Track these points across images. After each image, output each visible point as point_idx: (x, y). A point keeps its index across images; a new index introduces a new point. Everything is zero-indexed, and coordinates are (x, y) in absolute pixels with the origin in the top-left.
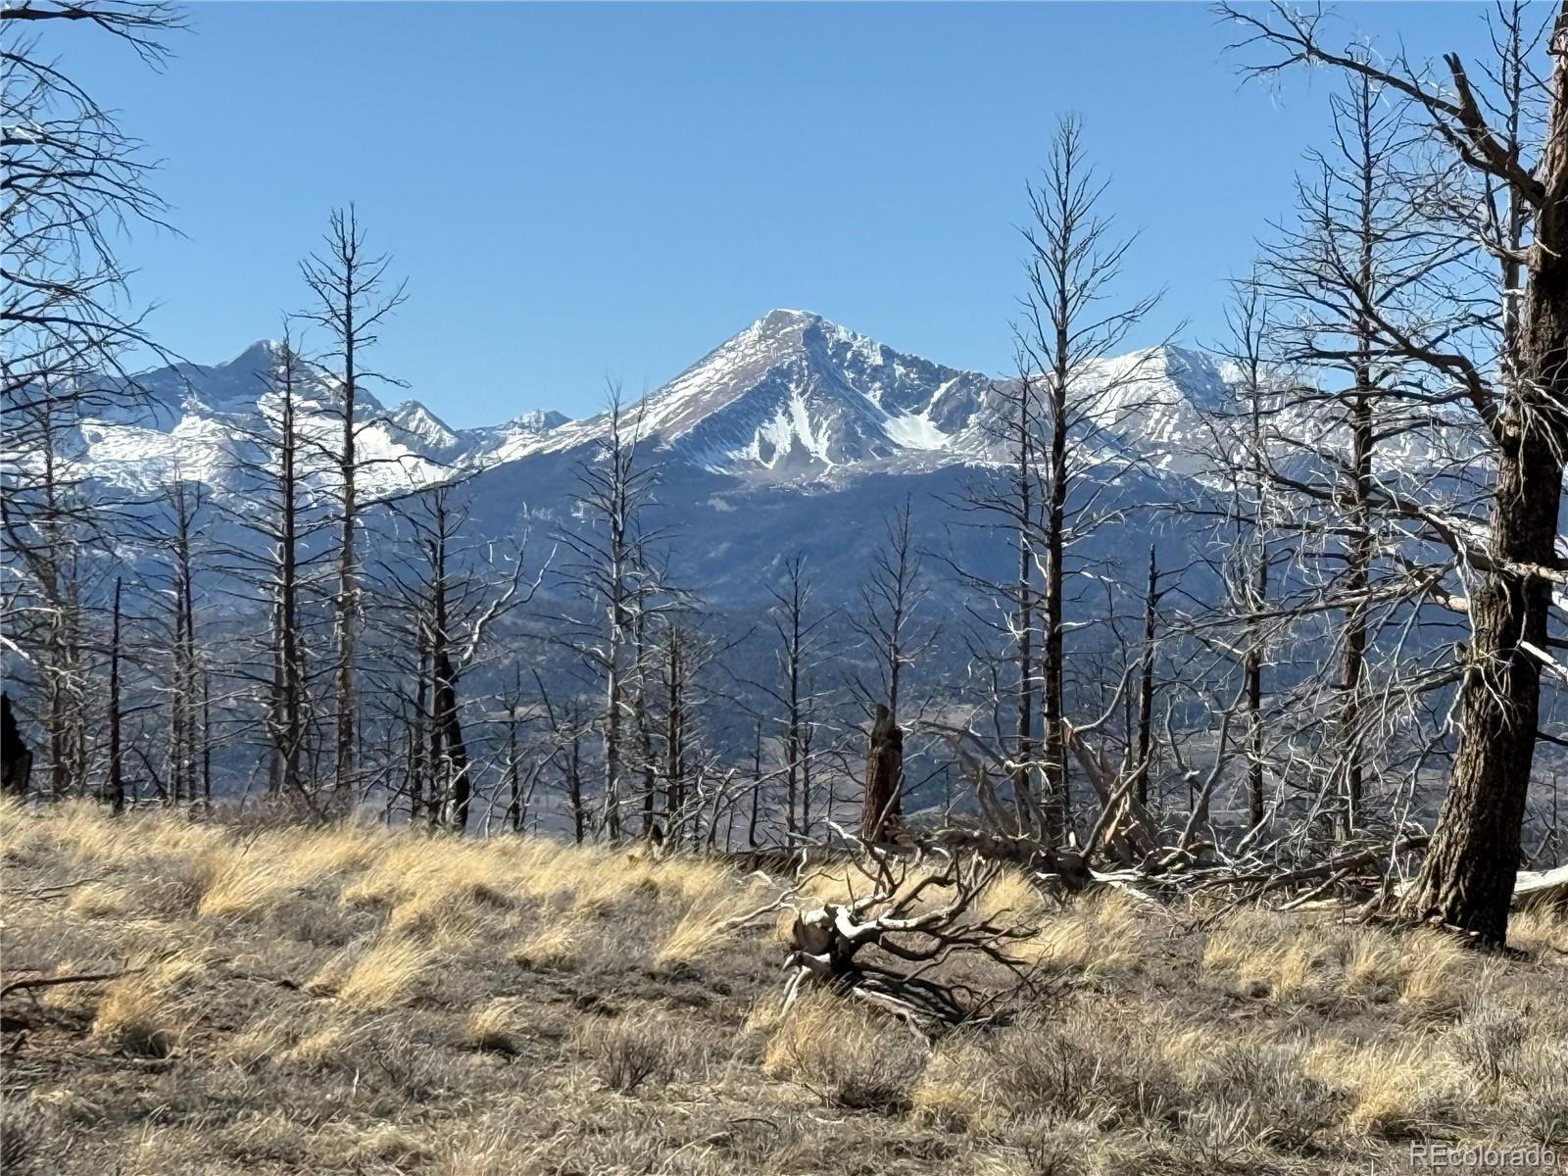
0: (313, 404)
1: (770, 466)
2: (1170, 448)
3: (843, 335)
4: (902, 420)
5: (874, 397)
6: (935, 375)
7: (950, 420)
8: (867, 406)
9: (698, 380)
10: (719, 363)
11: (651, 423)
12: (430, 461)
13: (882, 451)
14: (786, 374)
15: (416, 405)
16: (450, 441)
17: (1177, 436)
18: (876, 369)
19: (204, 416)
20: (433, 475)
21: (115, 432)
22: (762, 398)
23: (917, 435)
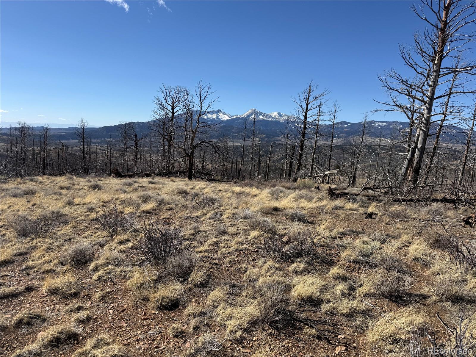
0: (222, 113)
1: (252, 119)
3: (257, 110)
7: (263, 116)
8: (258, 115)
9: (247, 113)
11: (244, 116)
13: (259, 118)
14: (253, 113)
15: (229, 114)
16: (231, 116)
17: (278, 118)
18: (259, 113)
19: (215, 114)
21: (209, 115)
22: (251, 114)
23: (261, 117)
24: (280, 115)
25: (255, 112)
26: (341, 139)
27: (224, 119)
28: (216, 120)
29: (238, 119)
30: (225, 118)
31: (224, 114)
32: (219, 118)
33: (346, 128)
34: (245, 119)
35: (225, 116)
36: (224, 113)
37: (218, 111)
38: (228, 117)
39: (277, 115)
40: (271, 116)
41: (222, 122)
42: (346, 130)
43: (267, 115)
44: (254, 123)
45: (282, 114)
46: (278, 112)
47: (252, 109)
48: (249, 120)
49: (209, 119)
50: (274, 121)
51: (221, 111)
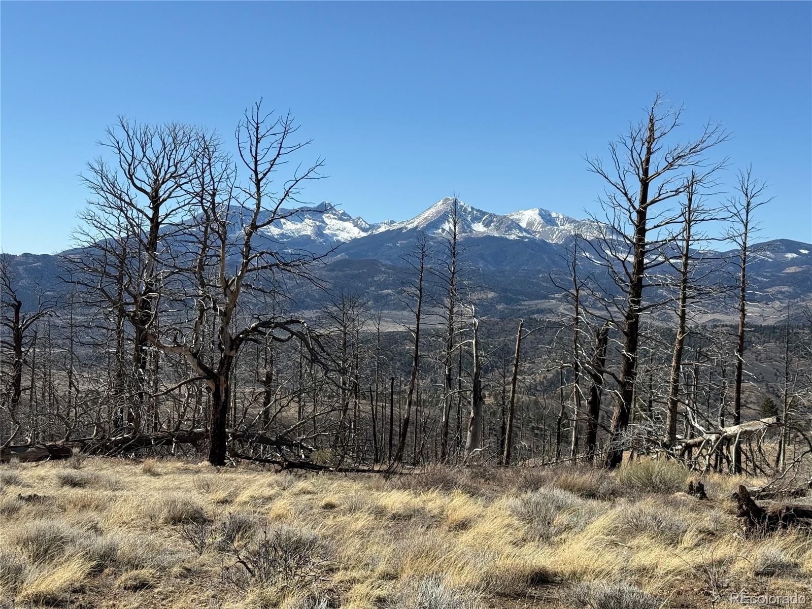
0: (336, 217)
1: (444, 234)
2: (539, 232)
3: (462, 204)
4: (475, 224)
5: (469, 219)
6: (484, 214)
7: (487, 225)
8: (467, 221)
9: (428, 213)
10: (432, 209)
11: (415, 224)
12: (363, 231)
13: (470, 232)
14: (448, 213)
15: (360, 218)
16: (368, 226)
17: (541, 230)
18: (470, 212)
19: (310, 219)
20: (363, 234)
21: (289, 223)
22: (443, 218)
23: (479, 228)
24: (547, 219)
25: (456, 211)
26: (777, 304)
27: (343, 237)
28: (314, 241)
29: (398, 234)
30: (348, 232)
31: (344, 217)
32: (326, 232)
33: (793, 262)
34: (420, 236)
35: (348, 225)
36: (344, 214)
37: (323, 209)
38: (356, 230)
39: (539, 219)
40: (515, 225)
41: (338, 246)
42: (792, 270)
43: (502, 220)
44: (453, 248)
45: (554, 215)
46: (541, 210)
47: (447, 199)
48: (435, 238)
49: (290, 237)
50: (526, 240)
51: (332, 208)
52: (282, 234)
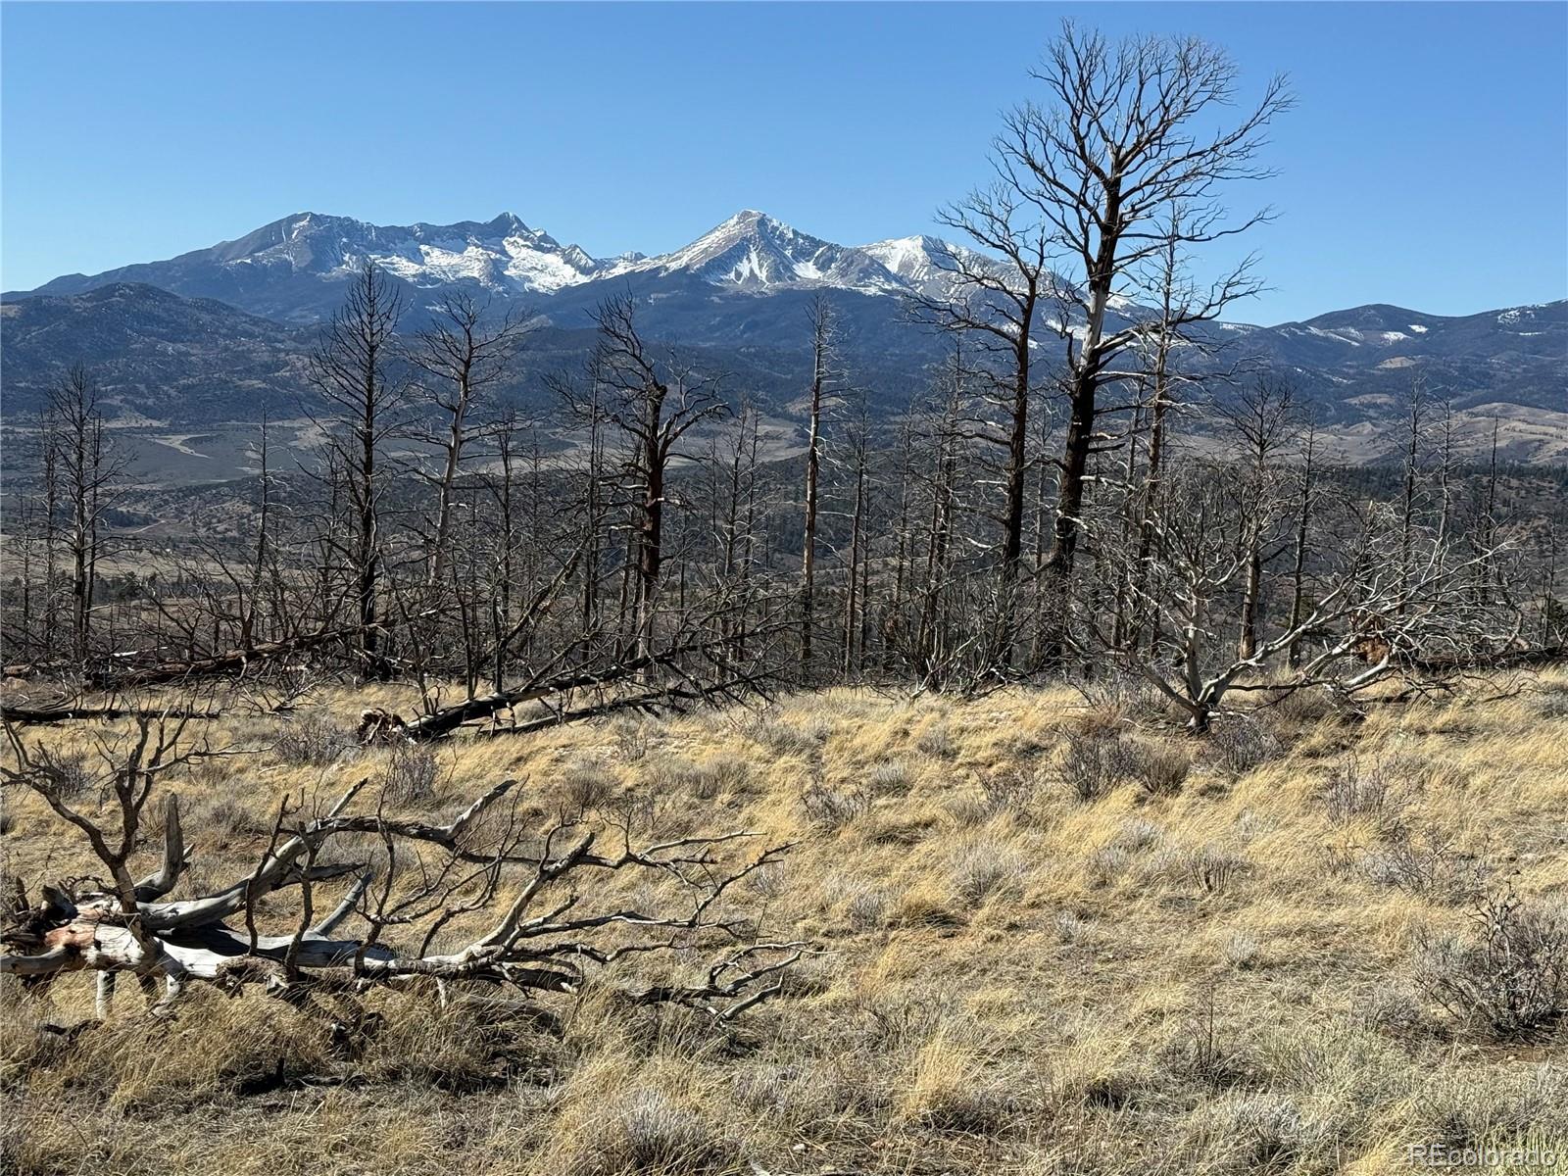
0: (528, 243)
1: (740, 282)
2: (922, 282)
3: (775, 223)
4: (801, 264)
5: (788, 253)
6: (817, 244)
7: (822, 267)
8: (785, 257)
9: (709, 241)
10: (717, 233)
11: (685, 260)
12: (581, 273)
13: (791, 278)
14: (749, 240)
15: (576, 246)
16: (591, 263)
17: (926, 278)
18: (790, 240)
19: (477, 246)
20: (583, 279)
21: (436, 252)
22: (737, 251)
23: (807, 271)
24: (938, 255)
25: (766, 238)
26: (1367, 427)
27: (543, 283)
28: (485, 290)
29: (651, 279)
30: (553, 274)
31: (545, 244)
32: (510, 272)
33: (1397, 349)
34: (693, 284)
35: (553, 260)
36: (545, 238)
37: (502, 228)
38: (569, 270)
39: (921, 254)
40: (877, 268)
41: (537, 302)
42: (1396, 363)
43: (851, 258)
44: (751, 309)
45: (951, 248)
46: (927, 240)
47: (747, 214)
48: (722, 289)
49: (438, 280)
50: (899, 298)
51: (522, 226)
52: (424, 275)
